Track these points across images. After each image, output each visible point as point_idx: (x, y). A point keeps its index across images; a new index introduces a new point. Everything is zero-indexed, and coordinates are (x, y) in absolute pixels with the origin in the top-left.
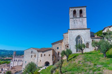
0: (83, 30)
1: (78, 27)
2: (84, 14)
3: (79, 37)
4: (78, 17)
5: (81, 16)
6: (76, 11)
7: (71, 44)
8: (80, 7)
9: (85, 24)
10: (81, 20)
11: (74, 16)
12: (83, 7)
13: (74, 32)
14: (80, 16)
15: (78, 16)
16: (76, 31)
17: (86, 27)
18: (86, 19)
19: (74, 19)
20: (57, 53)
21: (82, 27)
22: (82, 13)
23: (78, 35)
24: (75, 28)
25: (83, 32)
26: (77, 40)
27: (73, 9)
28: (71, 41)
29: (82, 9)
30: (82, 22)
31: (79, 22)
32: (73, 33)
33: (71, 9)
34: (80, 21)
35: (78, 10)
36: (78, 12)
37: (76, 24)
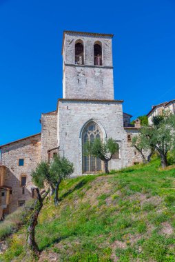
0: (104, 106)
1: (90, 96)
2: (108, 58)
3: (90, 125)
4: (89, 64)
5: (97, 62)
6: (85, 44)
7: (66, 148)
8: (94, 35)
9: (110, 86)
10: (97, 74)
11: (77, 59)
12: (103, 35)
13: (76, 109)
14: (95, 63)
15: (90, 62)
16: (83, 106)
17: (112, 97)
18: (111, 71)
19: (78, 69)
20: (18, 177)
21: (102, 96)
22: (101, 54)
23: (87, 119)
24: (80, 97)
25: (102, 111)
26: (86, 135)
27: (76, 38)
28: (67, 138)
30: (100, 79)
31: (91, 80)
32: (73, 112)
34: (96, 78)
35: (89, 42)
36: (89, 50)
37: (83, 83)
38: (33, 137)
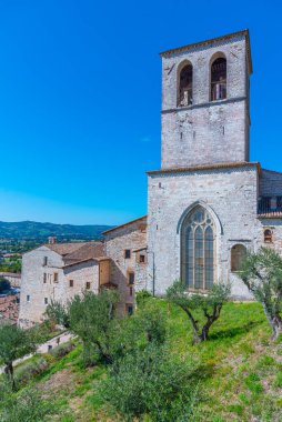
0: (220, 176)
1: (200, 159)
3: (195, 212)
4: (201, 102)
5: (218, 93)
7: (156, 248)
9: (236, 135)
10: (214, 117)
11: (180, 98)
13: (172, 187)
15: (201, 95)
16: (183, 180)
17: (240, 157)
18: (241, 105)
19: (181, 115)
21: (221, 157)
22: (225, 76)
23: (189, 202)
24: (184, 165)
25: (217, 187)
26: (189, 229)
28: (158, 234)
29: (225, 49)
30: (220, 127)
31: (203, 131)
32: (167, 193)
33: (166, 62)
34: (211, 125)
35: (201, 60)
36: (202, 75)
37: (189, 139)
38: (141, 219)
